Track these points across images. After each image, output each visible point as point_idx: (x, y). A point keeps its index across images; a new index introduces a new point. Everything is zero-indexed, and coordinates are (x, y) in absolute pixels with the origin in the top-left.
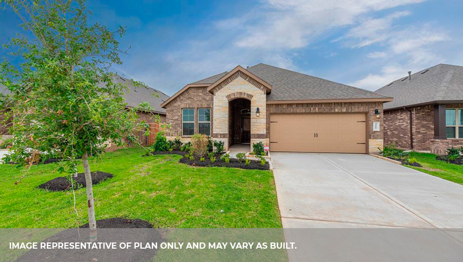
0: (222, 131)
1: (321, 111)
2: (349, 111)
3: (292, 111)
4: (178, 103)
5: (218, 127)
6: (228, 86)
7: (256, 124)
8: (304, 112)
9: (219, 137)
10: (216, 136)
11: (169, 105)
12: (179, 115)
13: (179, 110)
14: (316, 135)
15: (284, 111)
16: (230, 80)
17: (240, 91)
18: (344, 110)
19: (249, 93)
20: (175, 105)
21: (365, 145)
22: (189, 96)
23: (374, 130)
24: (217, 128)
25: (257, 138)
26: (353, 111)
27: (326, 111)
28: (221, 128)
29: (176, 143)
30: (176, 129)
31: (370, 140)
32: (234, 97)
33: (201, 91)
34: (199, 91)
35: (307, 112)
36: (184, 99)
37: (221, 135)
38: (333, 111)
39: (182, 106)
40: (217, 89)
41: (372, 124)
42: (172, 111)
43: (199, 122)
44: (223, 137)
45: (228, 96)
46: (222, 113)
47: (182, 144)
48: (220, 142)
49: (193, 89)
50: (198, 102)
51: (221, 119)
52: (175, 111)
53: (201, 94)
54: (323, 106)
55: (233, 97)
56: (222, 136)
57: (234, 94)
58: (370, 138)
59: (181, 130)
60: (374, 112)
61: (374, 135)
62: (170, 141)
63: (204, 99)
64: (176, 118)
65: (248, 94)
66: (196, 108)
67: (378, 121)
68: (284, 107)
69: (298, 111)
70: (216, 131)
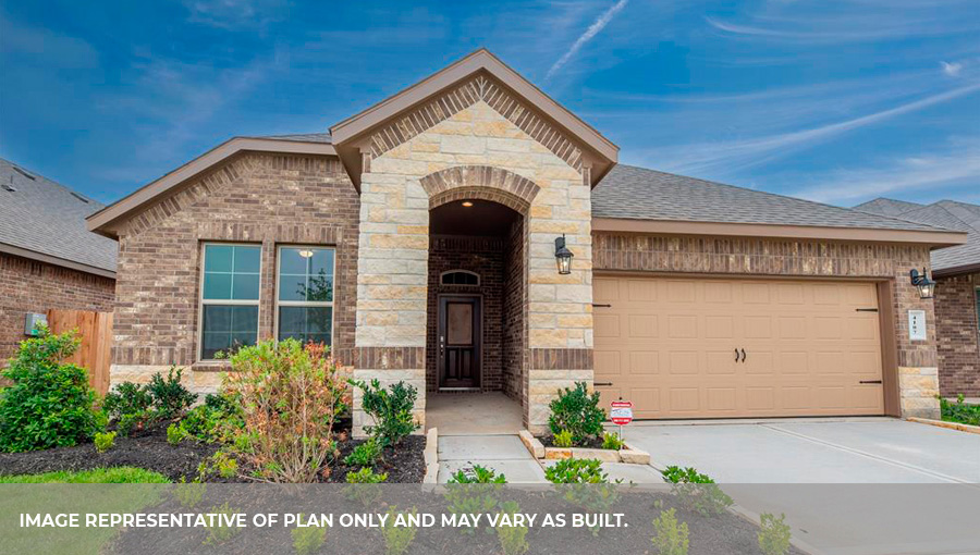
0: (399, 337)
1: (760, 267)
2: (843, 273)
3: (666, 264)
4: (181, 217)
5: (383, 317)
6: (429, 135)
7: (552, 307)
8: (707, 269)
9: (385, 362)
10: (371, 358)
11: (135, 224)
12: (186, 266)
13: (186, 247)
14: (740, 356)
15: (638, 263)
16: (438, 111)
17: (482, 161)
18: (828, 270)
19: (523, 174)
20: (168, 223)
21: (881, 385)
22: (238, 191)
23: (913, 337)
24: (373, 323)
25: (559, 367)
26: (853, 274)
27: (777, 270)
28: (395, 323)
29: (160, 393)
30: (164, 329)
31: (901, 369)
32: (456, 185)
33: (296, 174)
34: (286, 173)
35: (717, 269)
36: (212, 200)
37: (393, 353)
38: (795, 271)
39: (204, 230)
40: (381, 143)
41: (907, 317)
42: (151, 248)
43: (279, 303)
44: (405, 366)
45: (430, 180)
46: (399, 252)
47: (191, 399)
48: (398, 388)
49: (257, 164)
50: (280, 220)
51: (396, 279)
52: (164, 251)
53: (294, 187)
54: (766, 251)
55: (451, 184)
56: (400, 360)
57: (458, 170)
58: (904, 365)
59: (188, 336)
60: (908, 279)
61: (913, 354)
62: (129, 389)
63: (309, 207)
64: (171, 280)
65: (517, 178)
66: (270, 239)
67: (920, 307)
68: (640, 248)
69: (688, 267)
70: (367, 336)
